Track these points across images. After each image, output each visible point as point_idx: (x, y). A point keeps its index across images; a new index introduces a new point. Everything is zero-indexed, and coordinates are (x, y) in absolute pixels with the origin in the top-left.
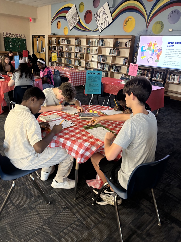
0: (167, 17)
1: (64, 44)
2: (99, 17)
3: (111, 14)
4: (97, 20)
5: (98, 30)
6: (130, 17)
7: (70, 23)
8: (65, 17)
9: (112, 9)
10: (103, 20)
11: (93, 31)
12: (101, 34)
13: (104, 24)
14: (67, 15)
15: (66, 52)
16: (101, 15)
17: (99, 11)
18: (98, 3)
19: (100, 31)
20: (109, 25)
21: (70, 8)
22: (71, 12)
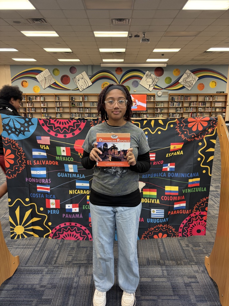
0: (131, 84)
1: (39, 100)
2: (79, 81)
3: (90, 79)
4: (76, 83)
5: (79, 90)
6: (106, 82)
7: (43, 83)
8: (36, 78)
9: (90, 77)
10: (83, 83)
11: (72, 90)
12: (82, 93)
13: (84, 86)
14: (37, 77)
15: (42, 108)
16: (80, 80)
17: (77, 77)
18: (75, 71)
19: (81, 90)
20: (89, 87)
21: (42, 71)
22: (43, 75)
